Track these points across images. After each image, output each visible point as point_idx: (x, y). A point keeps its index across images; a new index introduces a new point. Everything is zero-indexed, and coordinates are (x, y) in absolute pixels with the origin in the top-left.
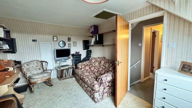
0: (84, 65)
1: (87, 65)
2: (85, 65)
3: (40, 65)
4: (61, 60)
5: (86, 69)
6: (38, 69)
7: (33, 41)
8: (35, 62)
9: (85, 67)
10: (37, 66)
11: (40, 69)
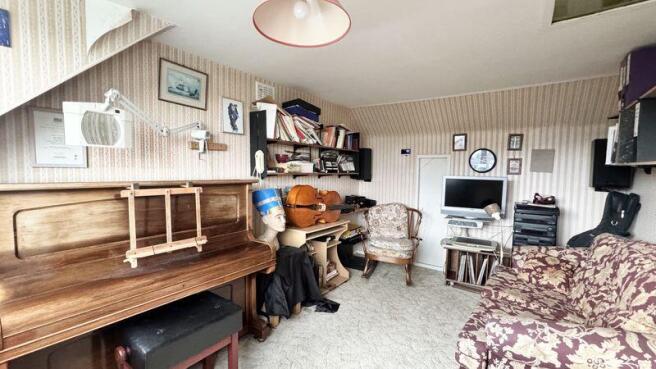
0: (542, 260)
1: (558, 267)
2: (545, 262)
3: (404, 219)
4: (463, 218)
5: (543, 282)
6: (394, 229)
7: (404, 152)
8: (394, 208)
9: (543, 268)
10: (394, 220)
11: (399, 229)
